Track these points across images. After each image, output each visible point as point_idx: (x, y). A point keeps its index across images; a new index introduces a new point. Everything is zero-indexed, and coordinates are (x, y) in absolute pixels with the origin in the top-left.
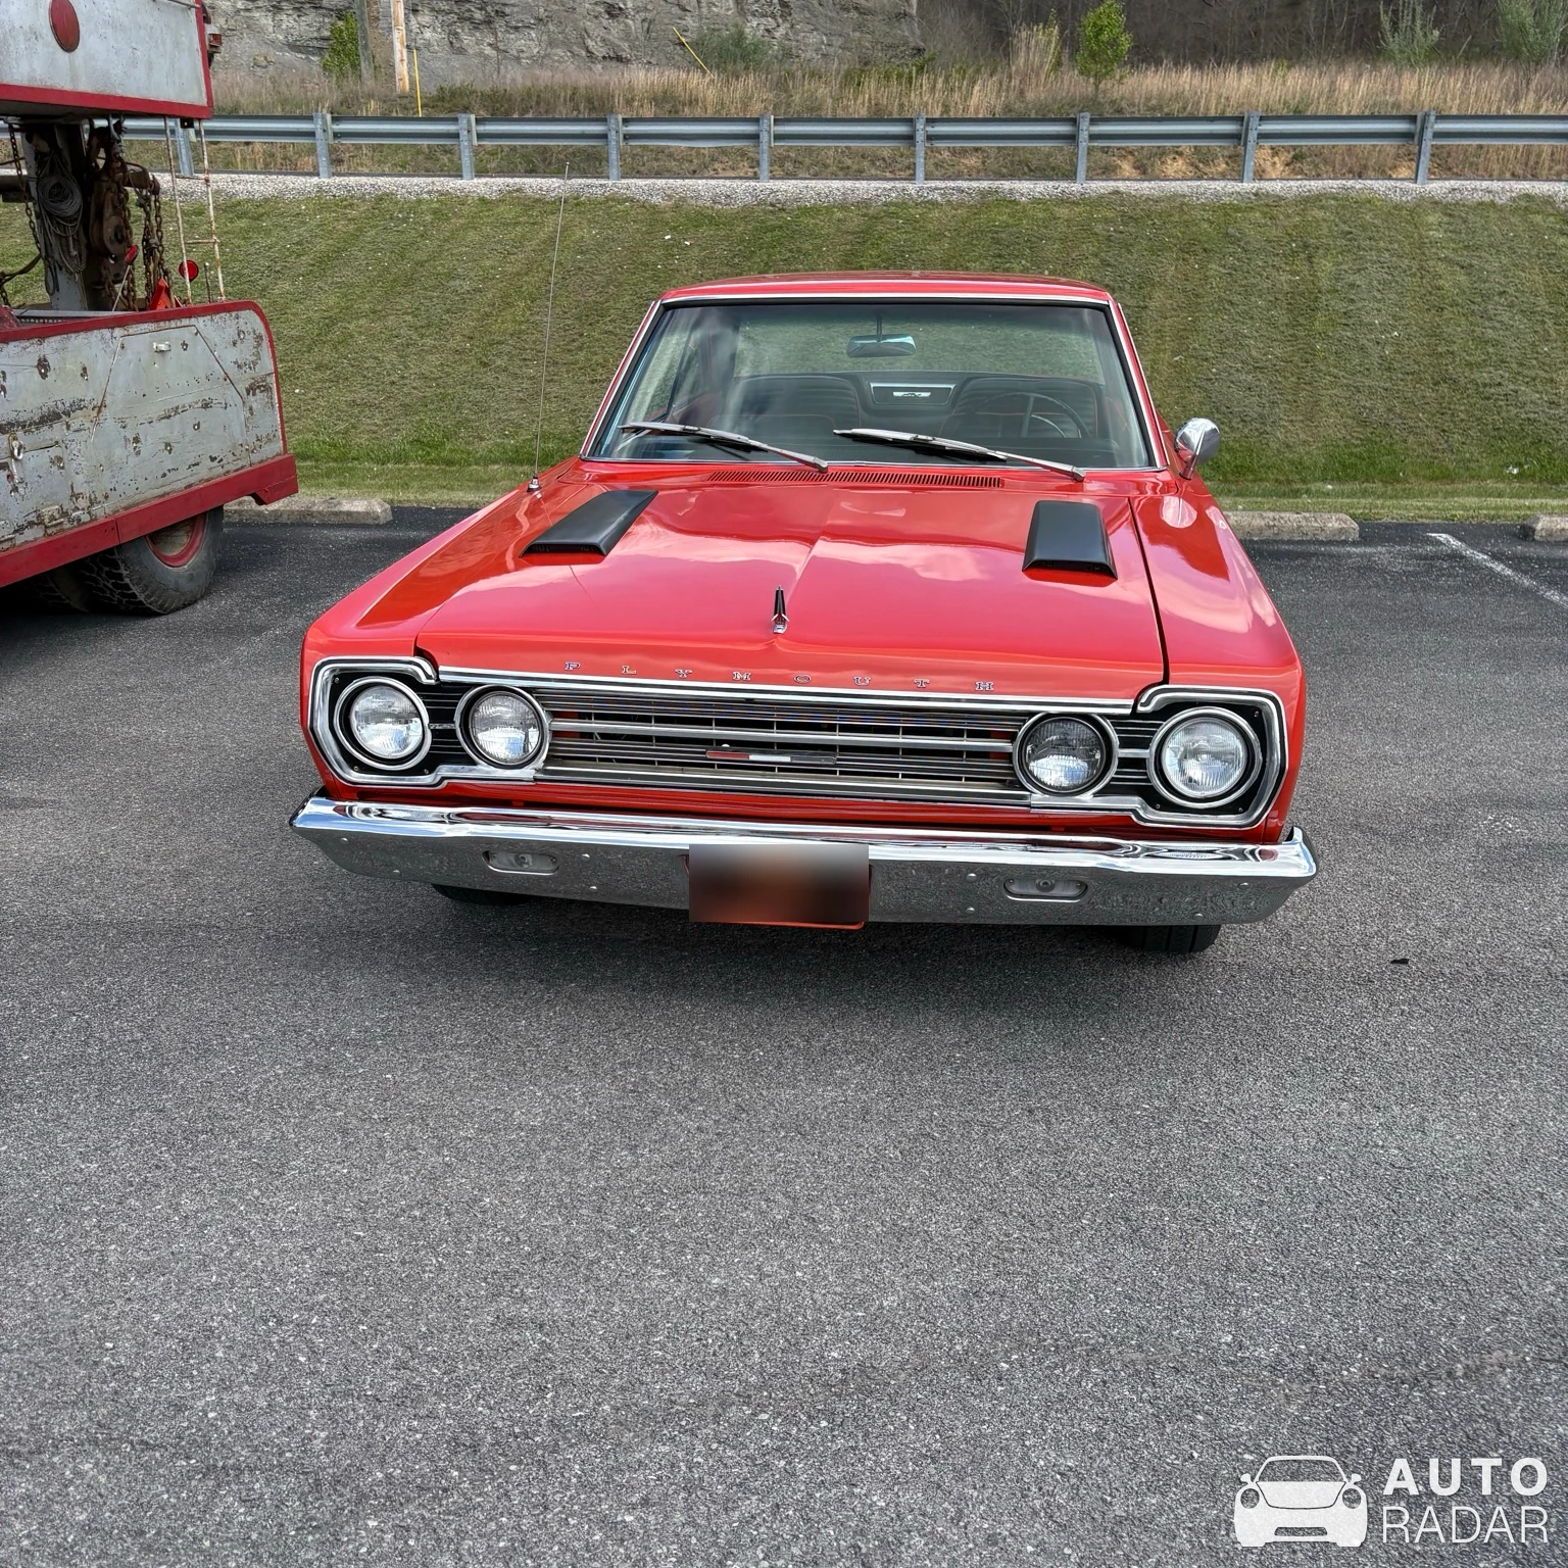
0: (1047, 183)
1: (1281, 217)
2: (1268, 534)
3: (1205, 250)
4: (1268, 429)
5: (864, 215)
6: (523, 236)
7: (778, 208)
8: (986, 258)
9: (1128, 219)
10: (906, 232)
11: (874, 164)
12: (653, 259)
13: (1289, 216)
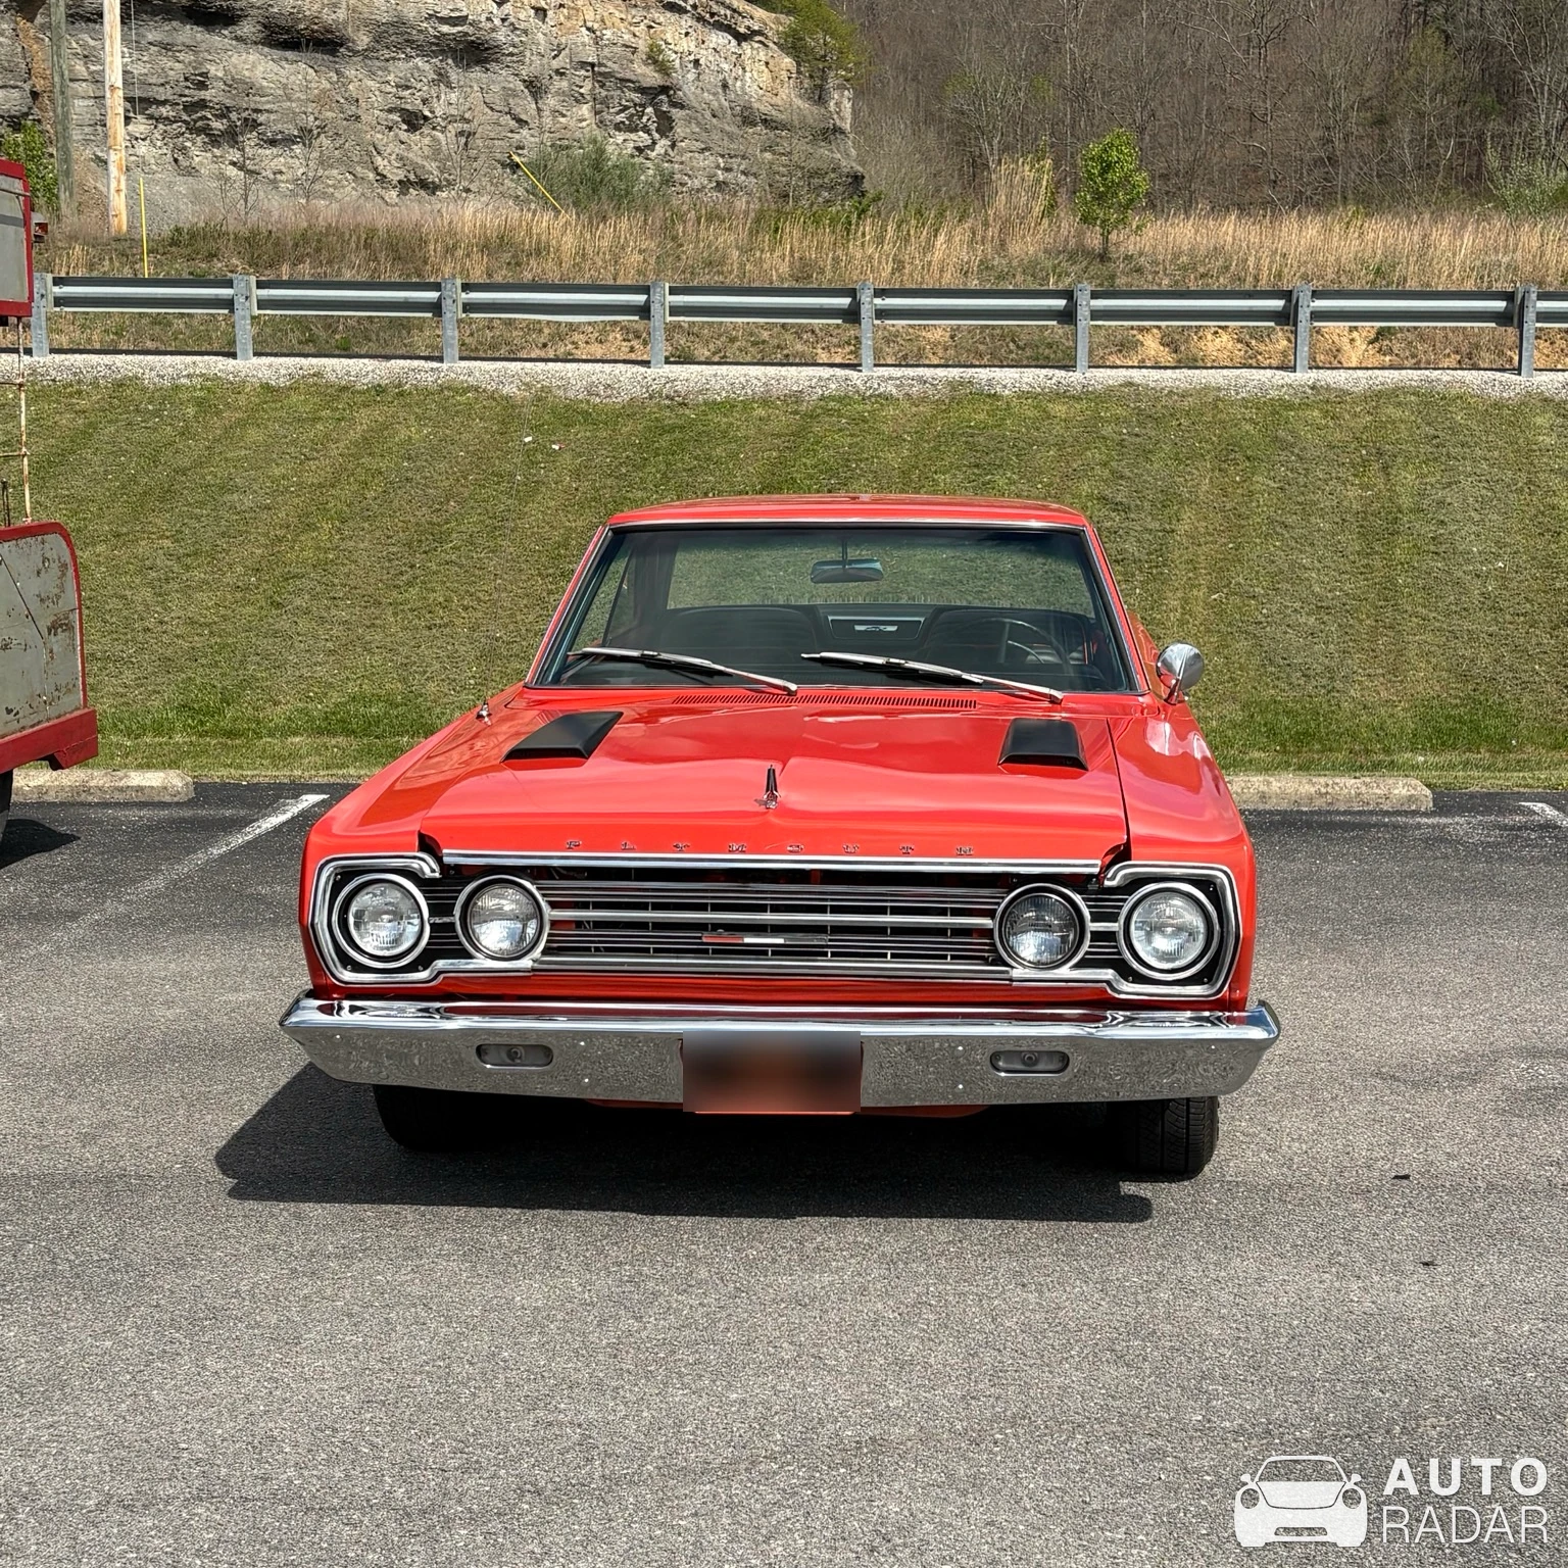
0: (1037, 371)
1: (1347, 417)
2: (1319, 803)
3: (1248, 458)
4: (1339, 685)
5: (796, 413)
6: (326, 436)
7: (678, 402)
8: (958, 468)
9: (1144, 417)
10: (851, 435)
11: (800, 338)
12: (509, 467)
13: (1355, 415)
